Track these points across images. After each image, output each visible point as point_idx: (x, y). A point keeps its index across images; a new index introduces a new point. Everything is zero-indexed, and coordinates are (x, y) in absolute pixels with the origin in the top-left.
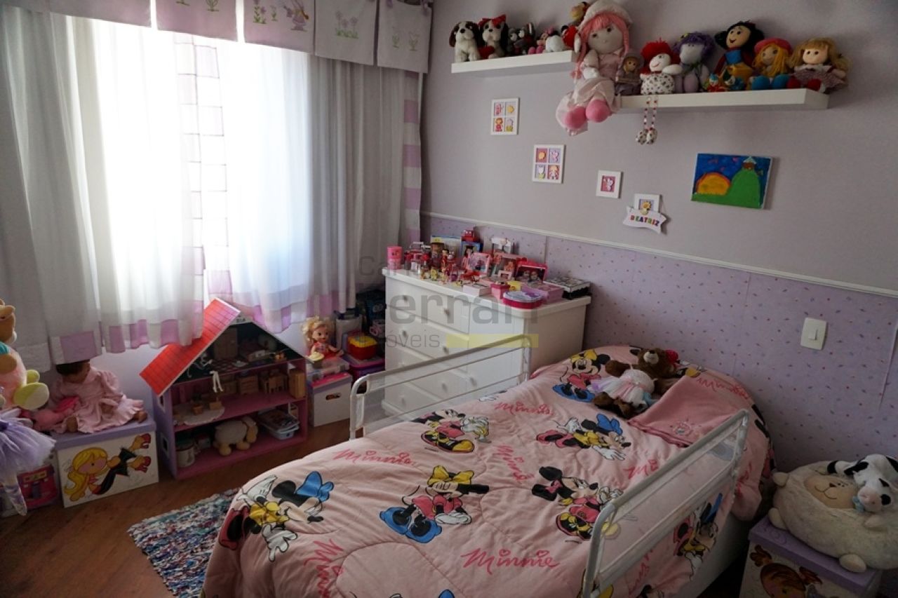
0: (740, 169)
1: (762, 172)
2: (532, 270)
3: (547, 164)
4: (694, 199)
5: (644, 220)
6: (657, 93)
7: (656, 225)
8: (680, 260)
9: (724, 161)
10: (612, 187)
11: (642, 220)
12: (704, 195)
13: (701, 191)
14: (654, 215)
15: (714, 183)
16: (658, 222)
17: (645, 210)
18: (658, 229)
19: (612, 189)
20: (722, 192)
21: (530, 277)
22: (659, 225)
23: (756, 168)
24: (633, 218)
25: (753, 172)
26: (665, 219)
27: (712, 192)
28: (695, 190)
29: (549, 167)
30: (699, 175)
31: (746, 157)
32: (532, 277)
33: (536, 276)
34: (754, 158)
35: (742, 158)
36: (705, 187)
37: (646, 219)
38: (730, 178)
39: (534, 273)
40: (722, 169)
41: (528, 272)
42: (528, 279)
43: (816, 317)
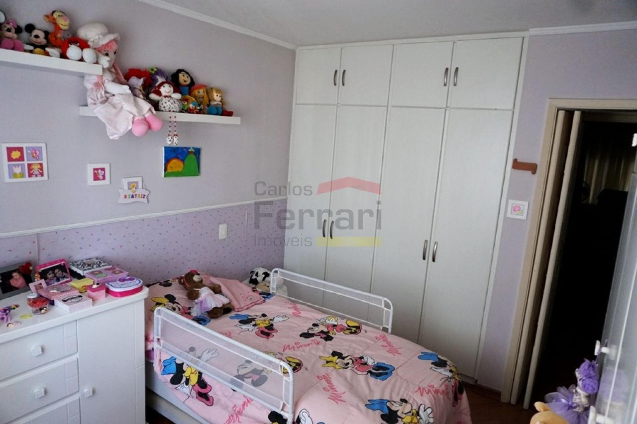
0: (187, 155)
1: (197, 156)
2: (53, 269)
3: (26, 162)
4: (165, 176)
5: (134, 196)
6: (174, 111)
7: (144, 198)
8: (160, 217)
9: (179, 151)
10: (104, 177)
11: (133, 197)
12: (171, 173)
13: (169, 170)
14: (140, 191)
15: (175, 164)
16: (144, 195)
17: (134, 189)
18: (145, 200)
19: (104, 178)
20: (180, 170)
21: (55, 276)
22: (146, 197)
23: (195, 153)
24: (125, 197)
25: (194, 156)
26: (148, 192)
27: (175, 170)
28: (166, 170)
29: (29, 165)
30: (167, 161)
31: (190, 148)
32: (57, 275)
33: (60, 272)
34: (193, 148)
35: (188, 148)
36: (171, 167)
37: (136, 195)
38: (183, 161)
39: (56, 271)
40: (179, 156)
41: (50, 272)
42: (55, 279)
43: (223, 223)
